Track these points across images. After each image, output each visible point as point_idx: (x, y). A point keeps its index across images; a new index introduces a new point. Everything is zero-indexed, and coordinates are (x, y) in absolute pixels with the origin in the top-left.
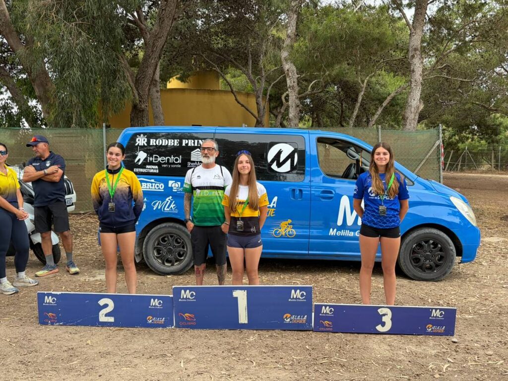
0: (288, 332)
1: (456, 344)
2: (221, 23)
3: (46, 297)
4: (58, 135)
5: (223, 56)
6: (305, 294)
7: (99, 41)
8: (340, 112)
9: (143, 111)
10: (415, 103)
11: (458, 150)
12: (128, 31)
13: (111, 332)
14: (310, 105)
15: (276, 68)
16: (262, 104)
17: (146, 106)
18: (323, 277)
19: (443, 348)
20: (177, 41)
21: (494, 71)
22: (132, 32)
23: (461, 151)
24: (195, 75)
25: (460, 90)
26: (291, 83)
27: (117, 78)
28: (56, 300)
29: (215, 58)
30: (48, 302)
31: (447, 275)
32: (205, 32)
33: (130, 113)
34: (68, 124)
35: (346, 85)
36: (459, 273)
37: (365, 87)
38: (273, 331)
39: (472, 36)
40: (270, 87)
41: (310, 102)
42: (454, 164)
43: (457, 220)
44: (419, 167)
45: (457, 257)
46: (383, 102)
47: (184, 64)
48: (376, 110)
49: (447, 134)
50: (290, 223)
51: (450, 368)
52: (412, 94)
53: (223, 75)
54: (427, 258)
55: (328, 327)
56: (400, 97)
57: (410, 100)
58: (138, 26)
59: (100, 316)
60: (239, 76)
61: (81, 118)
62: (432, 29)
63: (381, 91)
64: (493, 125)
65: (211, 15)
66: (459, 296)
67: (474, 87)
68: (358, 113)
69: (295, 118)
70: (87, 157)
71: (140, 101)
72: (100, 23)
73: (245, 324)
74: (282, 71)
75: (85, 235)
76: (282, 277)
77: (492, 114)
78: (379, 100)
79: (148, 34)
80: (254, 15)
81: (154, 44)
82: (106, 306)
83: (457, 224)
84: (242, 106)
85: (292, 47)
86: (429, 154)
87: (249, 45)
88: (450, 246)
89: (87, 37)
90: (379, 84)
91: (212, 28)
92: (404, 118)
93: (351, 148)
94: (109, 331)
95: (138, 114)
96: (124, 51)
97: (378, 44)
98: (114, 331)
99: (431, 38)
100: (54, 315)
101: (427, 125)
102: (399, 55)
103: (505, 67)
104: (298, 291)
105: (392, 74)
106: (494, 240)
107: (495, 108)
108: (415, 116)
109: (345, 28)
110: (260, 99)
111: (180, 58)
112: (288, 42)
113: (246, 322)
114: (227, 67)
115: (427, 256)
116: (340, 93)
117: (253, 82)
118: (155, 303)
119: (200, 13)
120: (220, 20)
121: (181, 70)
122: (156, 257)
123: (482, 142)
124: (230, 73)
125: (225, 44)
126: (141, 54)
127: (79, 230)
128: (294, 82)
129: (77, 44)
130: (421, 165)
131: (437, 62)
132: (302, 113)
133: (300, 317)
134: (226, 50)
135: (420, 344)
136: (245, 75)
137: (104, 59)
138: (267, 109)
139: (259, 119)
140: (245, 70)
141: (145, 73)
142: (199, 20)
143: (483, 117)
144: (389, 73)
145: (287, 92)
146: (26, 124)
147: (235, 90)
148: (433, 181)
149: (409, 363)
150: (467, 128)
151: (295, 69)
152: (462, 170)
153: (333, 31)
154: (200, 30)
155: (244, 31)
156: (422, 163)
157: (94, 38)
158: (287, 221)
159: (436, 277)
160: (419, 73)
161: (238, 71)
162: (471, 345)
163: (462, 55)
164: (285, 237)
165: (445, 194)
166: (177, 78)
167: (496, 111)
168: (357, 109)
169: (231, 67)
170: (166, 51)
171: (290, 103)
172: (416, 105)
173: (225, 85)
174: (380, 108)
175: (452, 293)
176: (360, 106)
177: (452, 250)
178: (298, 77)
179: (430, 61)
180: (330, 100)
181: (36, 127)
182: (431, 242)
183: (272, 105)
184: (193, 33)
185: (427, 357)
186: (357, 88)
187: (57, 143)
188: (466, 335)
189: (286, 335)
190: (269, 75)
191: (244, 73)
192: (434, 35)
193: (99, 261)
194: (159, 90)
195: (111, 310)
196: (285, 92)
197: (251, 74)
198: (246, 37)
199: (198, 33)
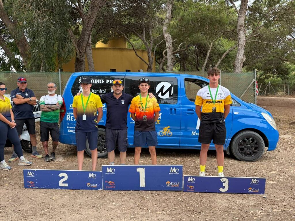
0: (169, 192)
1: (266, 199)
2: (127, 9)
3: (28, 172)
4: (33, 76)
5: (128, 29)
6: (178, 170)
7: (56, 21)
8: (197, 62)
9: (82, 61)
10: (241, 57)
12: (73, 14)
13: (66, 192)
14: (179, 57)
15: (160, 36)
16: (151, 57)
17: (84, 59)
18: (188, 159)
19: (258, 201)
20: (102, 20)
21: (286, 38)
22: (75, 15)
23: (266, 84)
24: (112, 40)
25: (266, 49)
26: (168, 45)
27: (67, 42)
28: (34, 174)
29: (124, 30)
30: (29, 175)
31: (259, 158)
32: (118, 14)
33: (74, 63)
34: (38, 69)
35: (200, 45)
36: (266, 156)
37: (211, 47)
38: (160, 192)
39: (273, 18)
40: (156, 47)
41: (179, 55)
42: (262, 91)
43: (265, 126)
44: (243, 94)
45: (265, 148)
46: (221, 56)
47: (106, 33)
48: (218, 60)
49: (259, 74)
50: (169, 128)
51: (263, 213)
52: (239, 52)
53: (128, 40)
54: (248, 148)
55: (192, 189)
56: (231, 53)
57: (238, 55)
58: (79, 11)
59: (60, 183)
60: (138, 40)
61: (46, 66)
62: (251, 13)
63: (220, 49)
64: (285, 69)
65: (121, 5)
66: (267, 170)
67: (274, 47)
68: (207, 62)
69: (171, 65)
71: (80, 56)
72: (57, 10)
73: (144, 187)
74: (163, 37)
76: (164, 159)
77: (285, 62)
78: (219, 54)
79: (85, 16)
80: (147, 5)
81: (88, 22)
82: (63, 177)
83: (265, 128)
84: (140, 58)
85: (169, 24)
86: (249, 87)
87: (144, 22)
88: (261, 141)
89: (49, 18)
90: (219, 45)
91: (122, 12)
93: (204, 84)
94: (65, 192)
95: (79, 63)
96: (71, 26)
97: (219, 24)
98: (68, 192)
99: (250, 18)
100: (33, 182)
101: (247, 69)
102: (231, 28)
103: (292, 35)
104: (174, 168)
105: (227, 39)
106: (286, 136)
107: (287, 59)
108: (241, 64)
110: (150, 54)
111: (104, 29)
112: (167, 21)
113: (144, 186)
114: (130, 35)
115: (249, 147)
116: (196, 50)
117: (146, 44)
118: (91, 175)
119: (115, 3)
120: (127, 8)
121: (104, 36)
123: (278, 78)
124: (132, 38)
125: (130, 22)
126: (81, 28)
128: (170, 45)
129: (43, 23)
130: (244, 93)
131: (253, 32)
132: (175, 62)
133: (176, 184)
134: (130, 25)
135: (245, 198)
136: (141, 40)
137: (59, 32)
138: (154, 60)
139: (149, 66)
140: (141, 36)
141: (83, 39)
142: (114, 7)
143: (279, 64)
144: (225, 39)
145: (166, 50)
146: (14, 69)
147: (135, 48)
148: (252, 103)
149: (239, 210)
150: (270, 70)
151: (171, 37)
152: (267, 95)
154: (115, 13)
155: (141, 14)
156: (245, 92)
157: (53, 19)
158: (167, 127)
159: (253, 159)
160: (243, 40)
161: (137, 37)
162: (274, 199)
163: (267, 28)
164: (166, 136)
165: (258, 111)
166: (101, 41)
167: (287, 61)
168: (207, 60)
169: (133, 35)
170: (95, 26)
171: (168, 56)
172: (241, 58)
173: (129, 45)
174: (220, 59)
175: (263, 168)
176: (208, 58)
177: (262, 144)
178: (173, 42)
179: (249, 32)
180: (191, 54)
181: (19, 71)
182: (251, 139)
183: (157, 57)
184: (111, 15)
185: (249, 207)
186: (206, 47)
187: (32, 80)
188: (271, 193)
189: (167, 194)
190: (155, 39)
191: (140, 38)
192: (251, 17)
193: (58, 150)
194: (91, 48)
195: (66, 180)
196: (165, 50)
197: (145, 39)
198: (142, 18)
199: (114, 15)
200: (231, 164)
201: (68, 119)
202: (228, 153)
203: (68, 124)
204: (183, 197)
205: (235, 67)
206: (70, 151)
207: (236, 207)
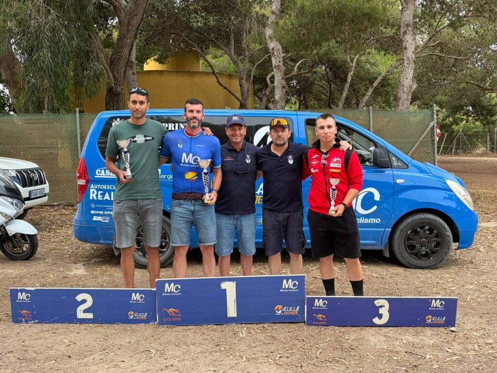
0: (279, 324)
1: (455, 334)
3: (19, 293)
4: (29, 122)
5: (203, 35)
7: (70, 20)
8: (328, 94)
9: (119, 94)
10: (408, 81)
11: (453, 132)
12: (101, 10)
13: (90, 329)
14: (297, 86)
15: (261, 47)
16: (246, 85)
17: (122, 89)
18: (314, 267)
19: (441, 337)
20: (154, 20)
21: (490, 49)
22: (105, 10)
23: (455, 134)
24: (174, 56)
25: (454, 69)
26: (276, 62)
27: (91, 60)
28: (30, 296)
29: (195, 38)
30: (21, 298)
31: (443, 262)
32: (183, 9)
33: (105, 97)
34: (39, 109)
35: (335, 64)
36: (456, 259)
37: (354, 66)
39: (466, 11)
40: (254, 68)
41: (297, 84)
42: (448, 147)
43: (453, 205)
44: (413, 150)
45: (454, 244)
46: (373, 83)
47: (162, 44)
48: (367, 91)
49: (441, 115)
52: (404, 72)
53: (203, 55)
55: (322, 321)
56: (391, 77)
57: (402, 79)
59: (78, 313)
60: (221, 57)
61: (53, 103)
62: (425, 3)
63: (372, 70)
64: (489, 106)
66: (457, 284)
67: (469, 66)
68: (347, 95)
69: (282, 99)
70: (60, 145)
71: (116, 84)
73: (233, 318)
74: (266, 50)
75: (59, 228)
77: (487, 93)
78: (369, 80)
79: (123, 12)
81: (129, 22)
82: (84, 301)
83: (453, 208)
84: (225, 88)
85: (277, 23)
86: (423, 136)
87: (231, 23)
88: (446, 231)
89: (57, 15)
90: (369, 63)
91: (191, 6)
92: (397, 99)
93: (342, 131)
94: (88, 328)
95: (113, 98)
96: (98, 31)
97: (369, 20)
98: (93, 328)
99: (423, 12)
100: (28, 312)
101: (419, 107)
102: (389, 32)
104: (290, 281)
105: (383, 53)
106: (492, 225)
107: (491, 88)
108: (408, 96)
109: (333, 3)
110: (244, 81)
111: (158, 37)
112: (272, 18)
113: (235, 315)
114: (207, 47)
115: (423, 244)
116: (328, 73)
117: (235, 63)
118: (136, 297)
121: (159, 50)
122: (136, 249)
123: (476, 123)
124: (210, 53)
125: (205, 23)
126: (115, 34)
127: (53, 223)
128: (279, 61)
129: (46, 24)
130: (414, 148)
131: (430, 39)
132: (289, 95)
133: (292, 309)
134: (208, 29)
135: (417, 334)
136: (227, 56)
137: (76, 40)
138: (251, 91)
139: (243, 102)
140: (227, 49)
141: (120, 54)
143: (478, 96)
144: (379, 51)
145: (272, 73)
147: (216, 71)
148: (428, 163)
149: (406, 354)
150: (461, 108)
151: (280, 47)
152: (456, 154)
153: (321, 7)
154: (179, 7)
155: (226, 8)
156: (416, 146)
157: (64, 17)
159: (432, 264)
160: (412, 50)
161: (219, 51)
162: (470, 334)
163: (454, 30)
165: (440, 177)
166: (154, 59)
167: (492, 90)
168: (347, 90)
169: (212, 47)
170: (142, 31)
171: (275, 84)
172: (408, 85)
173: (206, 66)
174: (370, 88)
175: (450, 280)
176: (349, 87)
177: (448, 236)
178: (284, 56)
179: (421, 39)
180: (318, 81)
181: (3, 113)
182: (427, 228)
183: (256, 87)
184: (170, 11)
185: (425, 348)
186: (346, 68)
187: (27, 130)
188: (464, 323)
189: (276, 327)
190: (253, 55)
191: (226, 53)
192: (426, 9)
193: (76, 254)
194: (136, 72)
195: (90, 306)
196: (270, 73)
197: (233, 54)
198: (228, 15)
199: (176, 11)
200: (392, 273)
201: (93, 197)
202: (387, 255)
203: (93, 206)
204: (306, 333)
205: (397, 100)
206: (97, 256)
207: (402, 349)
